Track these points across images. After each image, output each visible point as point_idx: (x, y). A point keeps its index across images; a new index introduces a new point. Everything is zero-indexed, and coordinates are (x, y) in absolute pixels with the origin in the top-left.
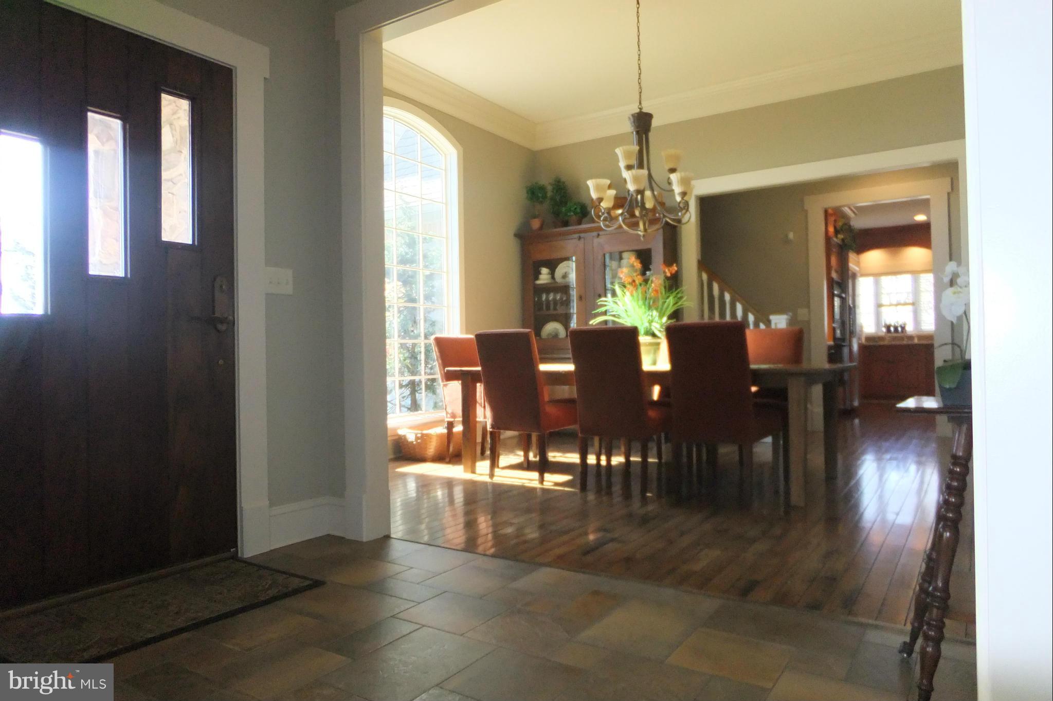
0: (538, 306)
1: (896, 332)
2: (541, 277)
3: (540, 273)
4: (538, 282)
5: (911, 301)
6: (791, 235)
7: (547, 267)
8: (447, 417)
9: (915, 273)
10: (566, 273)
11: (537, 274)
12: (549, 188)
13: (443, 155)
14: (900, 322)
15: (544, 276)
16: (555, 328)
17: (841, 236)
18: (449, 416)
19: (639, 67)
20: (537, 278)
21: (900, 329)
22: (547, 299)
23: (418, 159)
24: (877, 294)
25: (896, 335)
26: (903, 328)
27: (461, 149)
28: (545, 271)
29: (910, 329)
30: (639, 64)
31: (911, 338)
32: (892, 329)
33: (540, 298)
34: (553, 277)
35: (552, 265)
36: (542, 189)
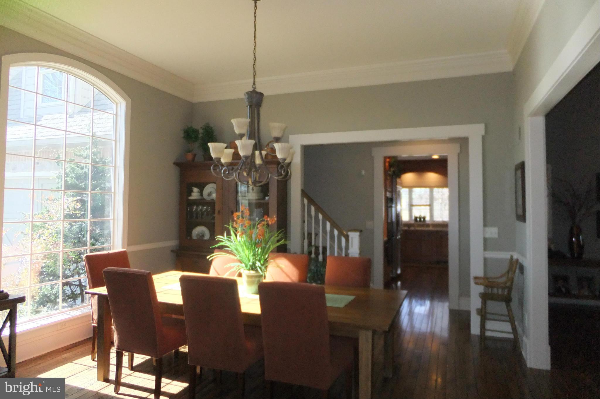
0: (190, 214)
1: (420, 221)
2: (193, 194)
3: (192, 191)
4: (190, 198)
5: (428, 203)
6: (363, 172)
7: (197, 187)
8: (93, 323)
9: (431, 187)
10: (211, 192)
11: (190, 192)
12: (201, 131)
13: (115, 104)
14: (423, 215)
15: (195, 194)
16: (203, 231)
17: (392, 169)
18: (94, 322)
19: (255, 55)
20: (190, 195)
21: (422, 220)
22: (196, 210)
23: (91, 106)
24: (411, 198)
25: (420, 223)
26: (424, 218)
27: (130, 100)
28: (195, 190)
29: (428, 219)
30: (254, 54)
31: (428, 225)
32: (418, 219)
33: (191, 209)
34: (202, 195)
35: (201, 187)
36: (196, 131)
